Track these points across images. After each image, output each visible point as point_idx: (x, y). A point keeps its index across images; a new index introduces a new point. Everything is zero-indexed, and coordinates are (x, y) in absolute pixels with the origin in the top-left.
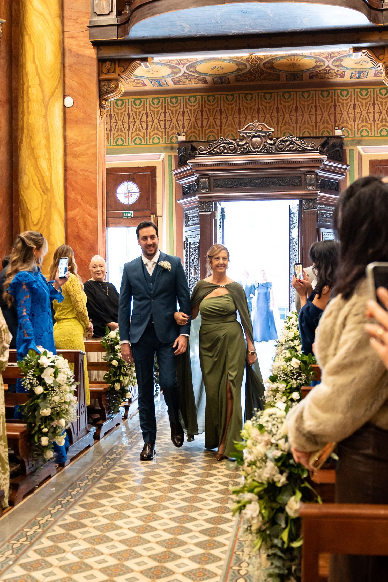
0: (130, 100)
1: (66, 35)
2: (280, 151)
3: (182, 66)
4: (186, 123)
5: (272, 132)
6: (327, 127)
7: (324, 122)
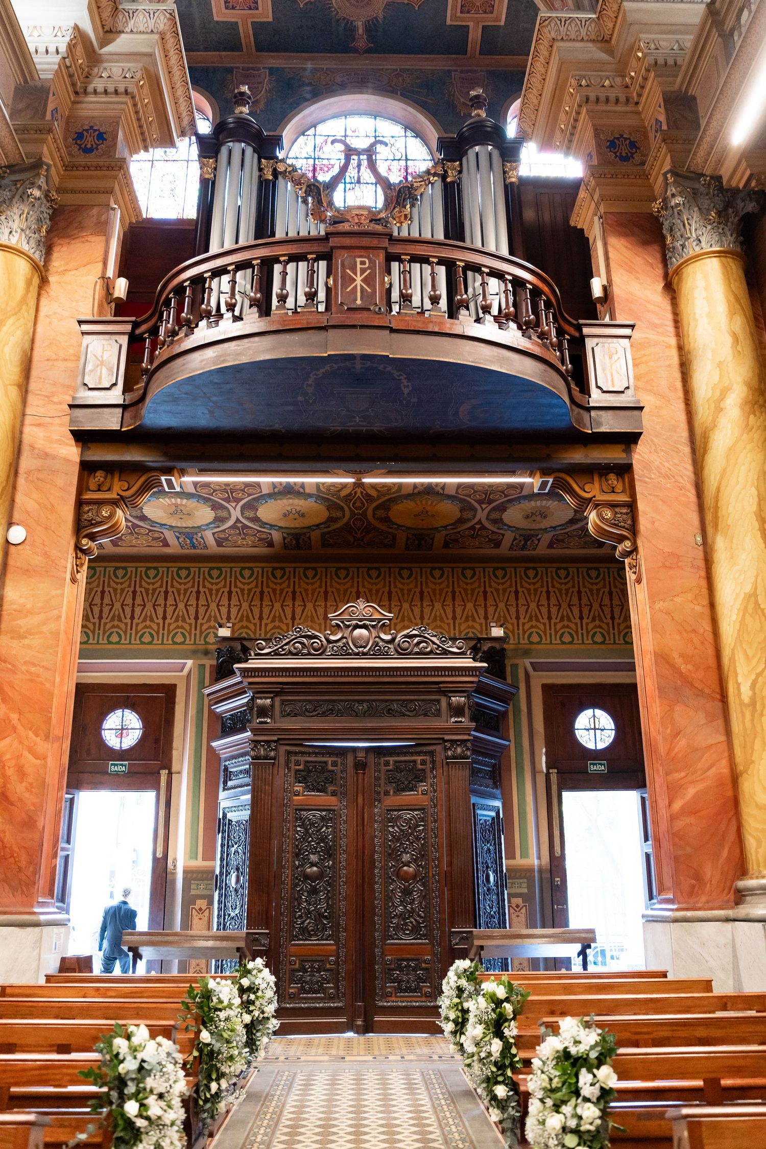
0: (139, 569)
1: (28, 420)
2: (403, 653)
3: (234, 504)
4: (234, 611)
5: (390, 620)
6: (473, 627)
7: (467, 617)
